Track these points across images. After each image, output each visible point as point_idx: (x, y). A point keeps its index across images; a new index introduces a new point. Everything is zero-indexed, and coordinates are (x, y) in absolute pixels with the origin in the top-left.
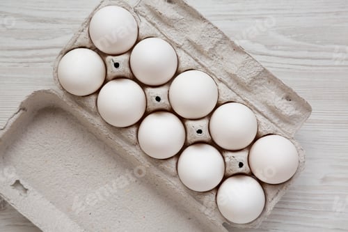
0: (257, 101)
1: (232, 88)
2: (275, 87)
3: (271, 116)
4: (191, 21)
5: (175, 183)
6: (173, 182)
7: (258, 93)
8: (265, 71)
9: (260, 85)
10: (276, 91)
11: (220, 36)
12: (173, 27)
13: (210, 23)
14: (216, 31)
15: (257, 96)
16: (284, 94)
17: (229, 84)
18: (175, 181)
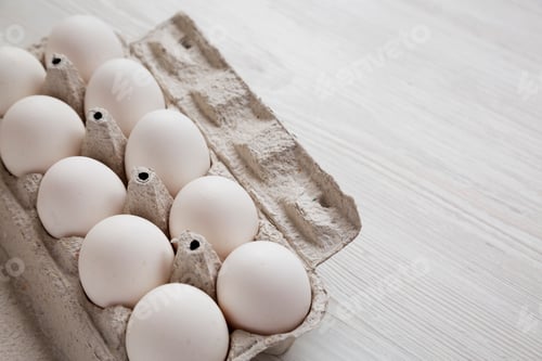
0: (269, 198)
1: (235, 171)
2: (307, 180)
3: (287, 227)
4: (207, 70)
5: (68, 284)
6: (65, 280)
7: (275, 186)
8: (296, 148)
9: (283, 172)
10: (306, 187)
11: (243, 92)
12: (177, 74)
13: (232, 72)
14: (238, 84)
15: (272, 189)
16: (320, 193)
17: (232, 164)
18: (70, 281)
